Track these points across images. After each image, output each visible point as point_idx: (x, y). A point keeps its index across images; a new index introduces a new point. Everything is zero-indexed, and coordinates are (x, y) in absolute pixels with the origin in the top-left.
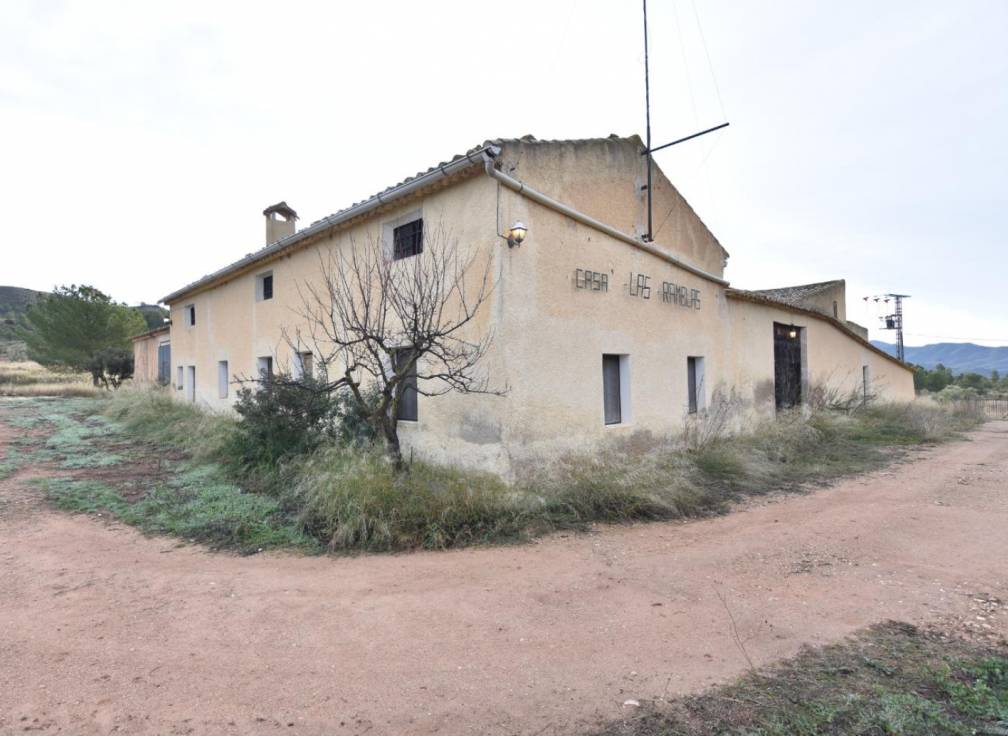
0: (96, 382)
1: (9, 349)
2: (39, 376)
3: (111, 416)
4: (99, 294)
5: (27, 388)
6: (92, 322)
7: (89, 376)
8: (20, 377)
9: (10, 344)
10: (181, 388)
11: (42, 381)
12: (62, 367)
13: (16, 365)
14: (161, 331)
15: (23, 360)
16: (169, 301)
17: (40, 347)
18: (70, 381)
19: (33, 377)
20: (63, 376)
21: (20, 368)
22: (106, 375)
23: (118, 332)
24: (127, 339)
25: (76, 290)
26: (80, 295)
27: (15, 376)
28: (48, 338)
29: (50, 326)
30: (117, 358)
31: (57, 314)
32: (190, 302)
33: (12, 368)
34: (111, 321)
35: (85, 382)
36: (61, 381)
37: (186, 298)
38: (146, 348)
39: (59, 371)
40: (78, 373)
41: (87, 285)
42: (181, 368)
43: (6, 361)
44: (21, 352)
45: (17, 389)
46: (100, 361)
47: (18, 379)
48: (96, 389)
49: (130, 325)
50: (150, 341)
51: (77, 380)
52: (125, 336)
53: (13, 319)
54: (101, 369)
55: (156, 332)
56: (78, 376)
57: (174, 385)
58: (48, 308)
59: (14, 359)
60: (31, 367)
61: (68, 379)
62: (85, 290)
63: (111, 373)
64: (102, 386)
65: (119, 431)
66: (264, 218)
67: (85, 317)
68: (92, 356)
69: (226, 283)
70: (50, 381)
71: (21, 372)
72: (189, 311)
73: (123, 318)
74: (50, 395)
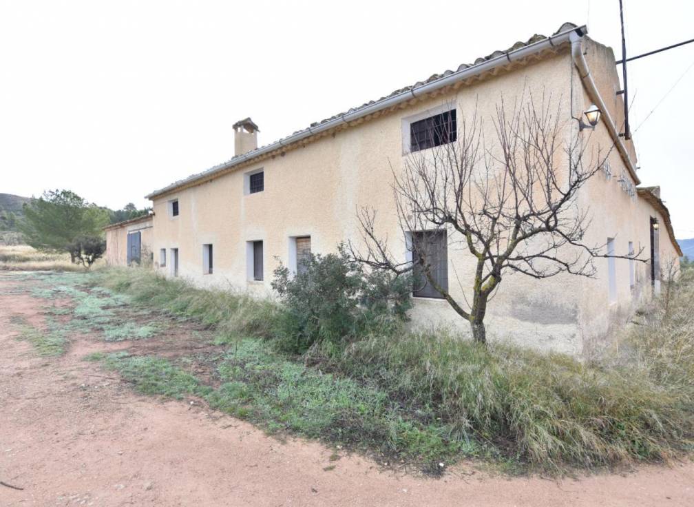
0: (73, 261)
1: (4, 237)
2: (30, 256)
3: (112, 288)
4: (76, 197)
5: (24, 265)
6: (71, 216)
7: (68, 255)
8: (18, 256)
9: (5, 233)
10: (163, 265)
11: (33, 259)
12: (48, 250)
13: (10, 248)
14: (130, 222)
15: (15, 245)
16: (154, 197)
17: (33, 235)
18: (54, 259)
19: (27, 256)
20: (49, 256)
21: (13, 250)
22: (84, 256)
23: (90, 224)
24: (96, 229)
25: (59, 193)
26: (62, 197)
27: (14, 256)
28: (39, 229)
29: (41, 219)
30: (92, 242)
31: (46, 210)
32: (174, 197)
33: (9, 250)
34: (85, 216)
35: (65, 260)
36: (47, 259)
37: (170, 194)
38: (117, 235)
39: (46, 252)
40: (61, 254)
41: (67, 190)
42: (164, 250)
43: (3, 245)
44: (13, 239)
45: (18, 265)
46: (79, 245)
47: (16, 257)
48: (75, 265)
49: (98, 219)
50: (120, 230)
51: (59, 259)
52: (95, 227)
53: (6, 216)
54: (79, 251)
55: (125, 223)
56: (61, 255)
57: (157, 263)
58: (39, 206)
59: (9, 244)
60: (24, 250)
61: (52, 258)
62: (66, 193)
63: (86, 254)
64: (78, 263)
65: (128, 302)
66: (233, 130)
67: (65, 213)
68: (70, 241)
69: (211, 180)
70: (40, 260)
71: (15, 253)
72: (171, 205)
73: (93, 214)
74: (46, 270)
